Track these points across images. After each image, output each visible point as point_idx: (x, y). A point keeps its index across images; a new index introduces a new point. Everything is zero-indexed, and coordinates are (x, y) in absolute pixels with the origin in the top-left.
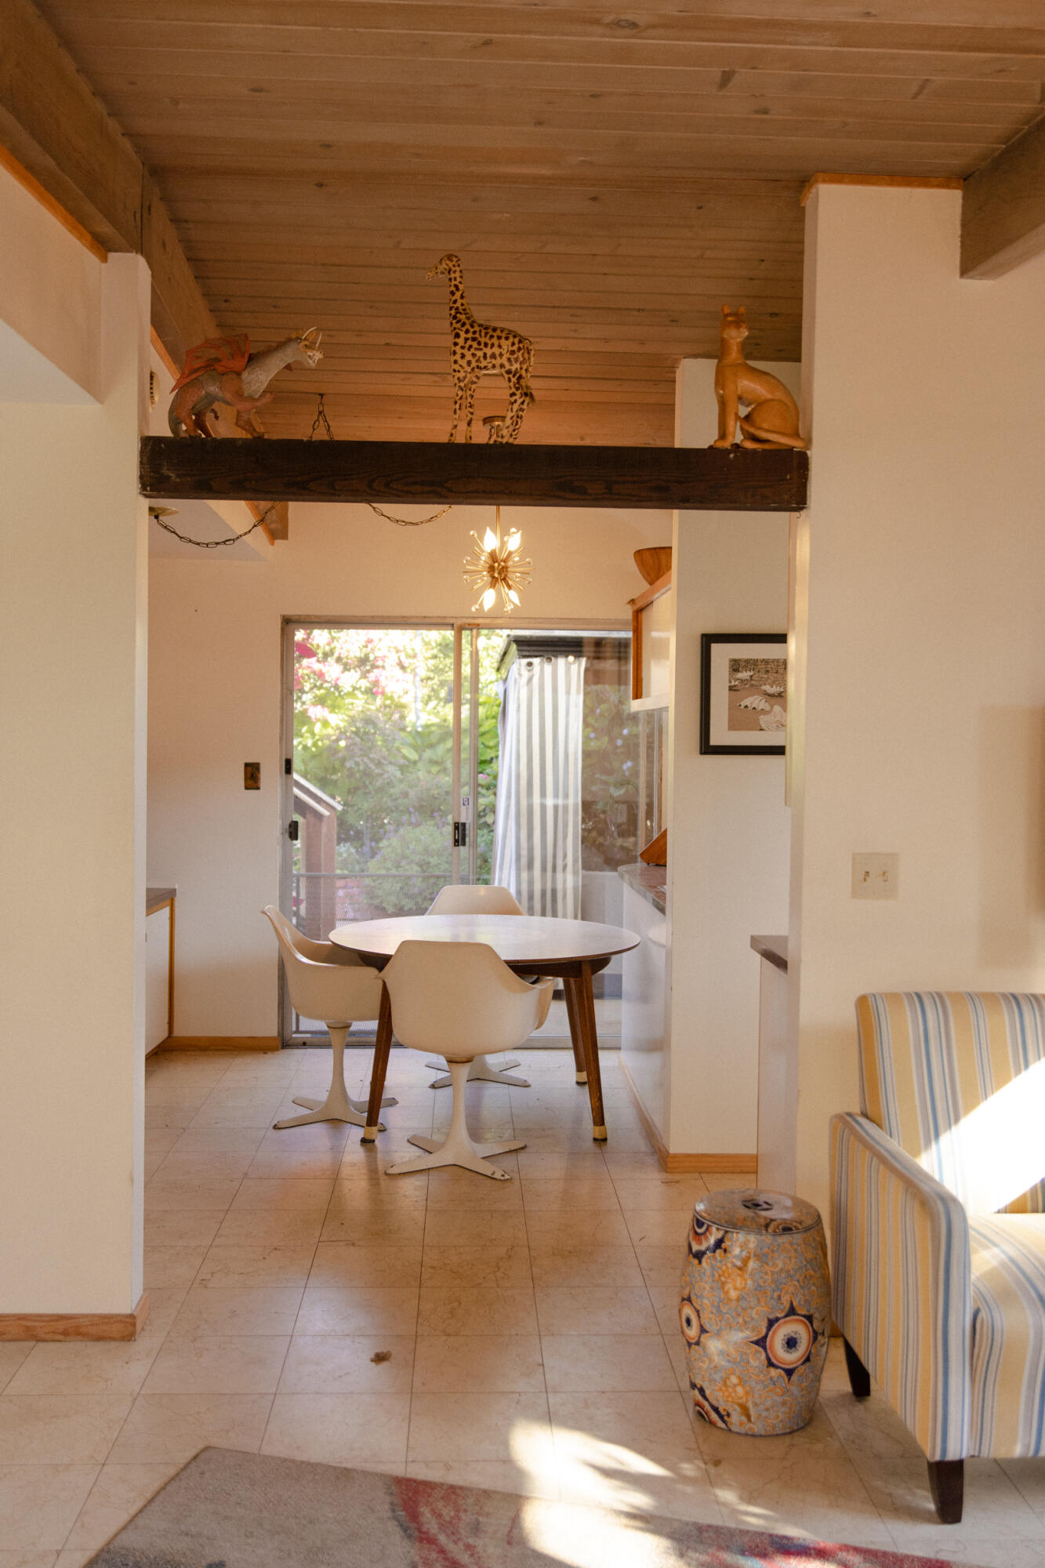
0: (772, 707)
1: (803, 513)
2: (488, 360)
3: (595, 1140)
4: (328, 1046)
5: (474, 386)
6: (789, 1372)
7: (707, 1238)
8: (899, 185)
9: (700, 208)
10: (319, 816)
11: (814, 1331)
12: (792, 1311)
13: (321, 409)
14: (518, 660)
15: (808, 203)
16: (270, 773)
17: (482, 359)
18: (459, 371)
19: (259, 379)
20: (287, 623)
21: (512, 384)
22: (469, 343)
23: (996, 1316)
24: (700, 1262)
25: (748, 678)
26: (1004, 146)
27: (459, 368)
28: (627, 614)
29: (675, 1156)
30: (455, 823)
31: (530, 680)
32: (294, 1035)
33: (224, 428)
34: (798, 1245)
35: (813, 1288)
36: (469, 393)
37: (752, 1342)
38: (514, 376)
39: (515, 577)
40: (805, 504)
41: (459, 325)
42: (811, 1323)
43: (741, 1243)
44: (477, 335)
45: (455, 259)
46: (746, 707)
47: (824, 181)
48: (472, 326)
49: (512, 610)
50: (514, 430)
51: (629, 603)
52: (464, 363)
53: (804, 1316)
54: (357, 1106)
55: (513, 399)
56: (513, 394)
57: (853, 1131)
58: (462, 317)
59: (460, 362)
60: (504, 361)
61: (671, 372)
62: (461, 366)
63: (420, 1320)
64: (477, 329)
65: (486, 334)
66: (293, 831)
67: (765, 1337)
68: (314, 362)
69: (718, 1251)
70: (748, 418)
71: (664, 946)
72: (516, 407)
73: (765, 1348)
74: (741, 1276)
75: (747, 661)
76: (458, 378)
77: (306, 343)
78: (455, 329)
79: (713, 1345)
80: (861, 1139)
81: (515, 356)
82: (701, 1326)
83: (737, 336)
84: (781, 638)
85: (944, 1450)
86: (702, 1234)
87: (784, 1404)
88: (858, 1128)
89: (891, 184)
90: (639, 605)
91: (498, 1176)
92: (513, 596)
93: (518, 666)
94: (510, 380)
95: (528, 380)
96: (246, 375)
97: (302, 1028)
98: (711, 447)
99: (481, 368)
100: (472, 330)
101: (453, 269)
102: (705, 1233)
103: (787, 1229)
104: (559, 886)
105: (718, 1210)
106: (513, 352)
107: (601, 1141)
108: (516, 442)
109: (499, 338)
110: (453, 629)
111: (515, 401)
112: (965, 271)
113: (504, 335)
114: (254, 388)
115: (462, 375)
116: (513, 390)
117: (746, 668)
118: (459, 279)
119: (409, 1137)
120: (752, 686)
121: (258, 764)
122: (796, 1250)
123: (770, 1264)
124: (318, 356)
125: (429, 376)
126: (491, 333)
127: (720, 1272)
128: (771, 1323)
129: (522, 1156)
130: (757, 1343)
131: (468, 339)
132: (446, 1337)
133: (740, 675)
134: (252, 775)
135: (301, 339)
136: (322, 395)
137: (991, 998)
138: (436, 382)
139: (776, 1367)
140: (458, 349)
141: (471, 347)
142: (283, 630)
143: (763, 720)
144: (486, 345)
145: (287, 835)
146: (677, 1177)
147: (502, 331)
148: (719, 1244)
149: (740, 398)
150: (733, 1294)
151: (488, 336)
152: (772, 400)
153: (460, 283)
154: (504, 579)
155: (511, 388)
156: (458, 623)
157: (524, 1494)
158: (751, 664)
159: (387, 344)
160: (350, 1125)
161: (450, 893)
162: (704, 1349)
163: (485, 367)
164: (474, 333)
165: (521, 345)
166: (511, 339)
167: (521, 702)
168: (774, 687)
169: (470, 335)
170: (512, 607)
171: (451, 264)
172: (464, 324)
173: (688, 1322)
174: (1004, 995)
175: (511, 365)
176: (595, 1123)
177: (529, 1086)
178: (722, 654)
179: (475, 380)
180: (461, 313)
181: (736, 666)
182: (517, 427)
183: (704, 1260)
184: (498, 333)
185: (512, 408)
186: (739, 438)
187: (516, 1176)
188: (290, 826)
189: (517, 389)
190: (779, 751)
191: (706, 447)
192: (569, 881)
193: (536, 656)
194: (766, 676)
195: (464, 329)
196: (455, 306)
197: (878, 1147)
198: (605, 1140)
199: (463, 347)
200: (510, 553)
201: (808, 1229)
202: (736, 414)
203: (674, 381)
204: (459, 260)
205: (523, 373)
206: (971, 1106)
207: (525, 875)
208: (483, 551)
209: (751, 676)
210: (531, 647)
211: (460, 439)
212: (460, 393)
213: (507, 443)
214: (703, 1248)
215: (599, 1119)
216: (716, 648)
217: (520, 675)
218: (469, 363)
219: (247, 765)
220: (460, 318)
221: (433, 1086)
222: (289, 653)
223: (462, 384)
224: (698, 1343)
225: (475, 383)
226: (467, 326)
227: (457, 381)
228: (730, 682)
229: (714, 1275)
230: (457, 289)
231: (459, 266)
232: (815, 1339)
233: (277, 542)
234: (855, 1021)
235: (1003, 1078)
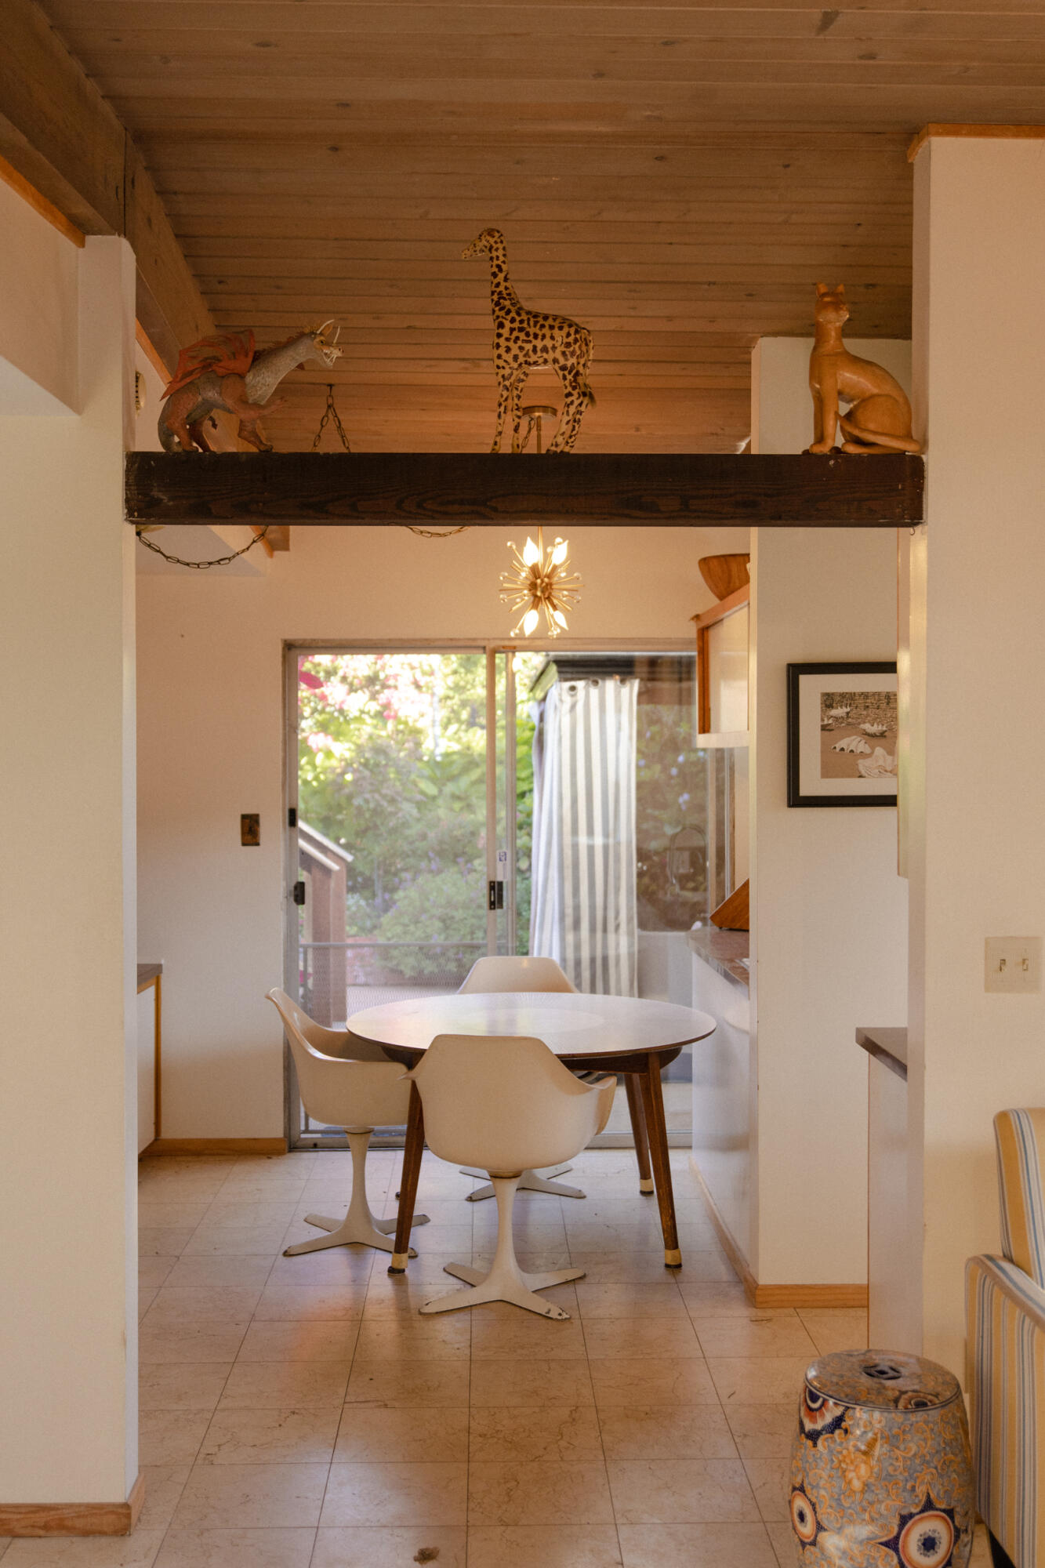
0: (873, 748)
1: (918, 529)
2: (539, 354)
3: (667, 1266)
4: (345, 1148)
5: (521, 385)
7: (823, 1415)
8: (1028, 136)
9: (787, 166)
10: (327, 871)
11: (956, 1528)
12: (929, 1505)
13: (330, 401)
14: (558, 683)
15: (917, 159)
16: (271, 827)
17: (531, 352)
18: (503, 368)
19: (265, 382)
20: (289, 649)
21: (567, 383)
22: (515, 334)
24: (815, 1445)
25: (844, 715)
27: (504, 364)
28: (691, 631)
29: (767, 1287)
30: (491, 882)
31: (573, 707)
32: (303, 1136)
33: (224, 439)
34: (935, 1423)
35: (954, 1476)
36: (515, 393)
37: (881, 1544)
38: (570, 373)
39: (561, 595)
40: (921, 518)
41: (502, 313)
42: (952, 1518)
43: (866, 1421)
44: (525, 325)
45: (497, 235)
46: (842, 749)
47: (938, 134)
48: (519, 314)
49: (557, 634)
50: (571, 437)
51: (693, 619)
52: (509, 357)
53: (944, 1511)
54: (384, 1227)
55: (569, 400)
56: (569, 395)
57: (995, 1277)
58: (507, 303)
59: (505, 356)
60: (558, 355)
61: (746, 353)
62: (505, 361)
63: (472, 1505)
64: (524, 317)
65: (536, 323)
66: (299, 894)
67: (897, 1538)
68: (331, 361)
69: (837, 1432)
70: (849, 416)
71: (746, 1032)
72: (572, 409)
73: (896, 1550)
74: (865, 1463)
75: (843, 695)
76: (503, 376)
77: (322, 338)
78: (498, 317)
79: (831, 1542)
80: (1009, 1294)
81: (572, 349)
82: (818, 1523)
83: (835, 320)
86: (815, 1407)
88: (1001, 1274)
89: (1017, 135)
90: (703, 624)
91: (554, 1314)
92: (560, 618)
93: (557, 689)
94: (565, 378)
95: (586, 378)
96: (251, 378)
97: (311, 1128)
98: (806, 453)
99: (530, 364)
100: (518, 319)
101: (495, 246)
102: (820, 1408)
103: (921, 1405)
104: (612, 953)
105: (835, 1379)
106: (568, 345)
107: (675, 1268)
108: (573, 451)
109: (552, 327)
110: (485, 653)
111: (572, 403)
113: (557, 324)
114: (259, 393)
115: (507, 372)
116: (569, 389)
117: (841, 705)
118: (502, 258)
119: (444, 1265)
120: (849, 724)
121: (257, 816)
122: (932, 1430)
123: (902, 1447)
124: (336, 353)
125: (458, 363)
126: (542, 322)
127: (841, 1458)
128: (904, 1520)
129: (581, 1288)
130: (886, 1544)
131: (514, 329)
132: (503, 1528)
133: (834, 712)
134: (250, 829)
135: (316, 334)
136: (331, 386)
138: (466, 369)
140: (502, 341)
141: (517, 338)
142: (284, 657)
143: (863, 765)
144: (536, 336)
145: (292, 899)
146: (769, 1313)
147: (554, 320)
148: (838, 1422)
149: (840, 393)
150: (857, 1485)
151: (538, 326)
152: (878, 395)
153: (504, 262)
154: (548, 598)
155: (566, 387)
156: (491, 645)
158: (848, 698)
159: (409, 327)
160: (373, 1250)
161: (485, 967)
162: (822, 1550)
163: (535, 363)
164: (521, 322)
165: (578, 336)
166: (566, 329)
167: (562, 733)
168: (875, 725)
169: (516, 325)
170: (559, 631)
171: (492, 241)
172: (508, 312)
173: (802, 1517)
175: (567, 360)
176: (667, 1247)
177: (584, 1197)
178: (812, 687)
179: (522, 377)
180: (505, 299)
181: (829, 701)
182: (574, 432)
183: (820, 1442)
184: (550, 321)
185: (568, 411)
186: (839, 441)
187: (575, 1315)
188: (296, 888)
189: (574, 388)
191: (800, 453)
192: (622, 944)
193: (580, 679)
194: (865, 713)
195: (509, 317)
196: (498, 290)
197: (1030, 1303)
198: (679, 1266)
199: (508, 339)
200: (555, 568)
201: (945, 1404)
202: (837, 413)
203: (749, 363)
204: (502, 235)
205: (581, 368)
207: (570, 938)
208: (522, 565)
209: (848, 713)
210: (575, 668)
211: (506, 448)
212: (505, 394)
213: (562, 452)
214: (819, 1426)
215: (671, 1239)
216: (805, 680)
217: (561, 700)
218: (516, 358)
219: (244, 817)
220: (504, 303)
221: (470, 1199)
222: (291, 678)
223: (507, 383)
224: (814, 1543)
225: (523, 381)
226: (513, 314)
227: (501, 380)
228: (823, 720)
229: (832, 1461)
230: (500, 270)
231: (502, 242)
232: (957, 1537)
233: (276, 553)
234: (995, 1145)
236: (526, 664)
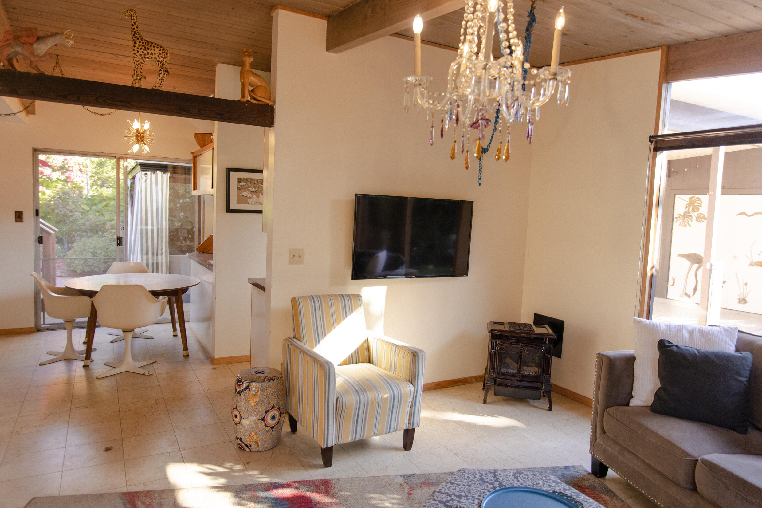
0: (253, 196)
1: (272, 128)
2: (149, 55)
3: (184, 356)
4: (65, 329)
5: (142, 64)
6: (272, 428)
7: (243, 386)
8: (306, 15)
9: (233, 9)
10: (49, 234)
11: (281, 412)
12: (273, 407)
13: (57, 61)
14: (140, 172)
15: (274, 15)
16: (28, 216)
17: (146, 54)
18: (136, 58)
19: (42, 48)
20: (35, 151)
21: (160, 66)
22: (141, 47)
23: (344, 398)
24: (240, 395)
25: (244, 185)
26: (343, 9)
27: (136, 56)
28: (191, 157)
29: (217, 359)
30: (118, 237)
31: (146, 180)
32: (43, 326)
33: (21, 67)
34: (276, 384)
35: (280, 398)
36: (140, 67)
37: (260, 420)
38: (161, 63)
39: (147, 140)
40: (273, 125)
41: (136, 39)
42: (280, 410)
43: (254, 386)
44: (144, 44)
45: (134, 11)
46: (243, 195)
47: (281, 9)
48: (142, 40)
49: (146, 153)
50: (160, 85)
51: (191, 153)
52: (138, 54)
53: (278, 408)
54: (81, 353)
55: (160, 72)
56: (160, 70)
57: (292, 343)
58: (138, 36)
59: (136, 54)
60: (156, 56)
61: (214, 68)
62: (137, 55)
63: (123, 432)
64: (144, 42)
65: (148, 44)
66: (40, 240)
67: (264, 417)
68: (70, 44)
69: (247, 390)
70: (252, 91)
71: (211, 283)
72: (161, 75)
73: (264, 421)
74: (255, 397)
75: (244, 179)
76: (136, 61)
77: (66, 36)
78: (134, 40)
79: (245, 422)
80: (295, 346)
81: (161, 55)
82: (241, 417)
83: (249, 61)
84: (261, 172)
85: (327, 444)
86: (239, 385)
87: (270, 439)
88: (294, 343)
89: (303, 14)
90: (195, 155)
91: (147, 373)
92: (147, 148)
93: (140, 175)
94: (159, 64)
95: (166, 66)
96: (36, 45)
97: (46, 323)
98: (239, 101)
99: (146, 58)
100: (142, 42)
101: (133, 15)
102: (242, 384)
103: (272, 379)
104: (160, 261)
105: (246, 376)
106: (160, 54)
107: (187, 356)
108: (161, 90)
109: (154, 47)
110: (115, 159)
111: (161, 73)
112: (328, 49)
113: (156, 46)
114: (39, 52)
115: (137, 59)
116: (160, 69)
117: (243, 181)
118: (135, 20)
119: (104, 363)
120: (245, 188)
121: (22, 212)
122: (275, 386)
123: (266, 392)
124: (72, 42)
125: (110, 55)
126: (150, 44)
127: (248, 397)
128: (266, 412)
129: (155, 365)
130: (261, 420)
131: (140, 45)
132: (135, 437)
133: (241, 184)
134: (19, 216)
135: (63, 34)
136: (58, 55)
137: (335, 296)
138: (113, 57)
139: (269, 427)
140: (135, 48)
141: (141, 49)
142: (33, 154)
143: (250, 201)
144: (148, 49)
145: (37, 242)
146: (218, 366)
147: (155, 44)
148: (247, 387)
149: (250, 84)
150: (253, 404)
151: (149, 45)
152: (262, 86)
153: (136, 21)
154: (143, 141)
155: (159, 68)
156: (118, 156)
157: (174, 488)
158: (245, 180)
159: (92, 39)
160: (76, 361)
161: (116, 265)
162: (242, 425)
163: (148, 58)
164: (143, 43)
165: (164, 51)
166: (159, 48)
167: (142, 189)
168: (256, 189)
169: (141, 44)
170: (147, 152)
171: (132, 13)
172: (138, 39)
173: (236, 416)
174: (339, 295)
175: (159, 58)
176: (184, 350)
177: (153, 338)
178: (234, 176)
179: (143, 62)
180: (137, 34)
181: (240, 180)
182: (162, 83)
183: (242, 394)
184: (153, 45)
185: (160, 76)
186: (249, 99)
187: (154, 373)
188: (39, 238)
189: (162, 68)
190: (260, 212)
191: (237, 100)
192: (163, 259)
193: (149, 171)
194: (250, 185)
195: (138, 41)
196: (134, 31)
197: (302, 348)
198: (188, 356)
199: (138, 48)
200: (145, 131)
201: (278, 378)
202: (248, 89)
203: (215, 71)
204: (135, 12)
205: (165, 63)
206: (329, 331)
207: (145, 257)
208: (133, 129)
209: (245, 184)
210: (146, 167)
211: (137, 85)
212: (137, 67)
213: (157, 89)
214: (241, 390)
215: (186, 348)
216: (232, 173)
217: (142, 178)
218: (141, 55)
219: (16, 212)
220: (136, 36)
221: (112, 342)
222: (36, 163)
223: (137, 63)
224: (239, 423)
225: (143, 63)
226: (140, 40)
227: (135, 62)
228: (237, 186)
229: (246, 399)
230: (135, 24)
231: (135, 14)
232: (281, 415)
233: (30, 115)
234: (291, 306)
235: (339, 322)
236: (131, 163)
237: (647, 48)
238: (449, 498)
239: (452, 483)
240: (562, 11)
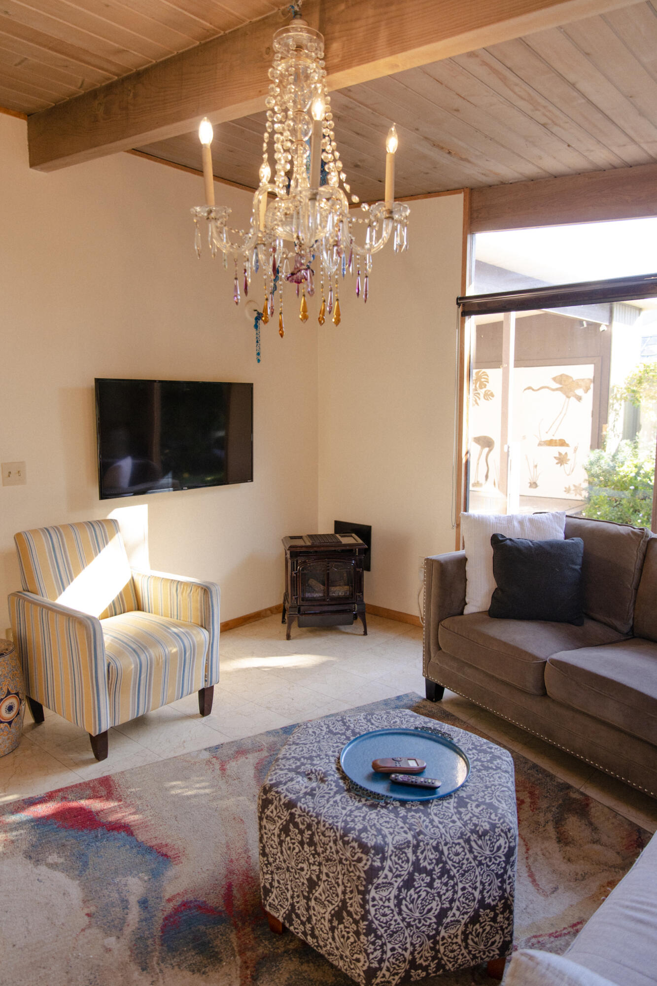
6: (10, 723)
11: (20, 699)
12: (9, 693)
23: (118, 664)
34: (8, 660)
35: (17, 679)
42: (18, 696)
53: (15, 694)
57: (24, 598)
85: (100, 729)
87: (8, 739)
88: (25, 596)
103: (2, 655)
112: (32, 165)
122: (7, 664)
137: (80, 525)
139: (4, 722)
174: (85, 523)
201: (11, 652)
206: (78, 572)
232: (21, 703)
234: (14, 544)
235: (90, 559)
237: (448, 190)
238: (298, 764)
239: (297, 744)
240: (393, 129)
